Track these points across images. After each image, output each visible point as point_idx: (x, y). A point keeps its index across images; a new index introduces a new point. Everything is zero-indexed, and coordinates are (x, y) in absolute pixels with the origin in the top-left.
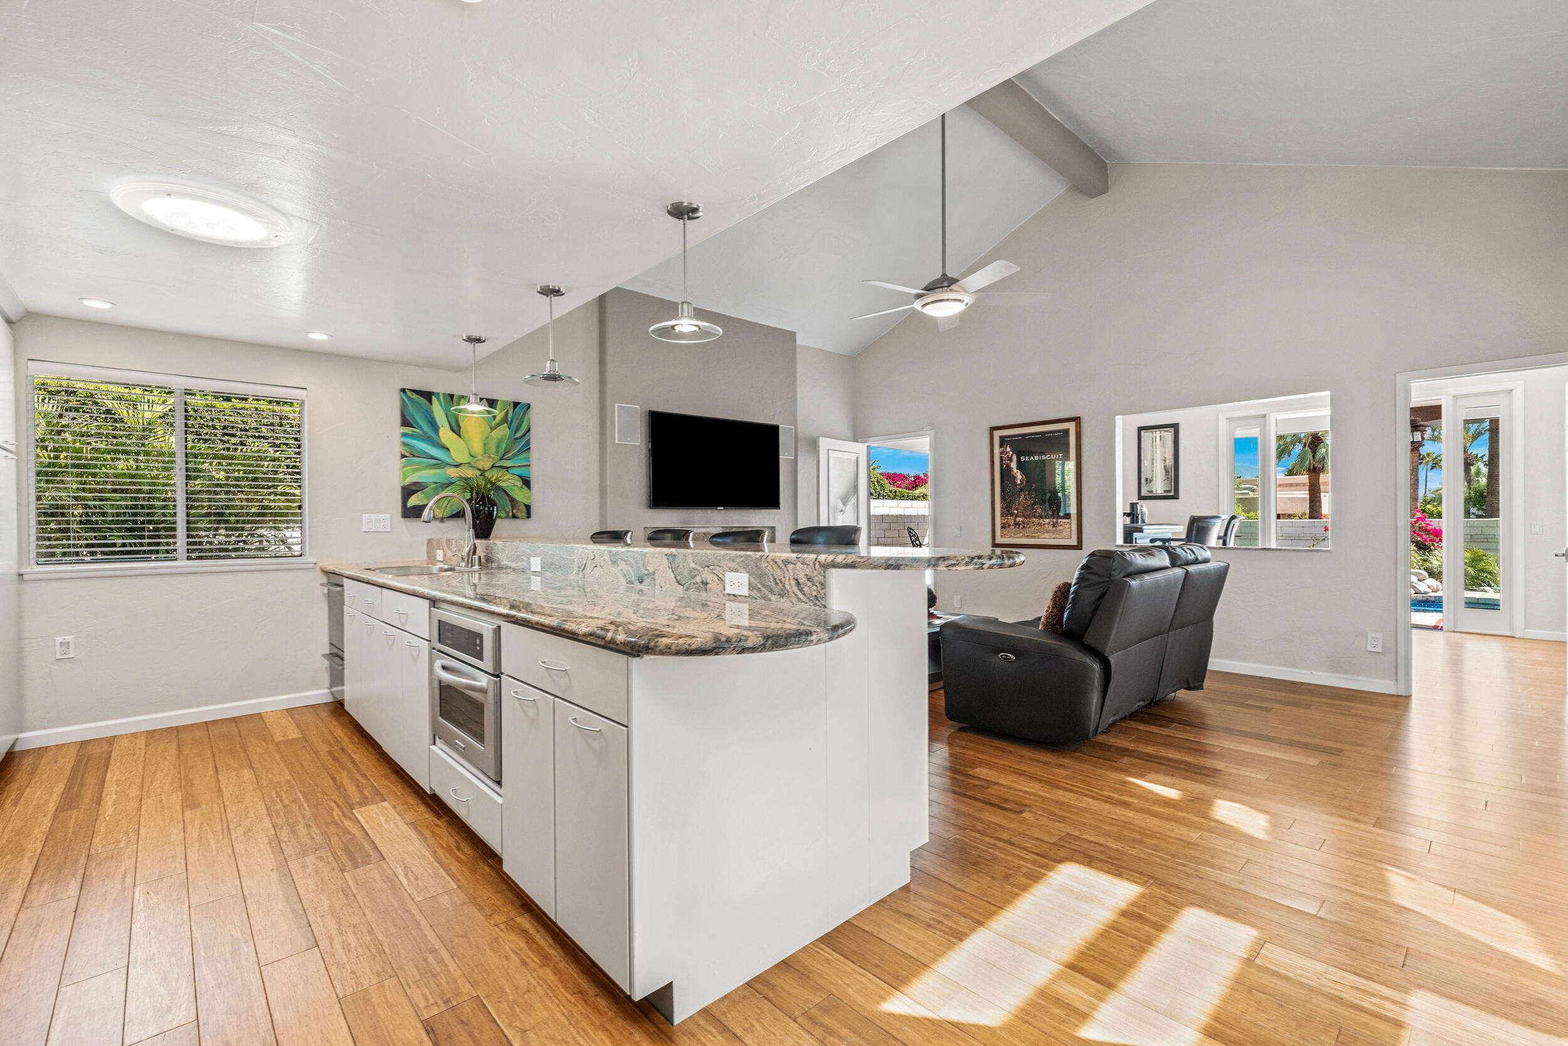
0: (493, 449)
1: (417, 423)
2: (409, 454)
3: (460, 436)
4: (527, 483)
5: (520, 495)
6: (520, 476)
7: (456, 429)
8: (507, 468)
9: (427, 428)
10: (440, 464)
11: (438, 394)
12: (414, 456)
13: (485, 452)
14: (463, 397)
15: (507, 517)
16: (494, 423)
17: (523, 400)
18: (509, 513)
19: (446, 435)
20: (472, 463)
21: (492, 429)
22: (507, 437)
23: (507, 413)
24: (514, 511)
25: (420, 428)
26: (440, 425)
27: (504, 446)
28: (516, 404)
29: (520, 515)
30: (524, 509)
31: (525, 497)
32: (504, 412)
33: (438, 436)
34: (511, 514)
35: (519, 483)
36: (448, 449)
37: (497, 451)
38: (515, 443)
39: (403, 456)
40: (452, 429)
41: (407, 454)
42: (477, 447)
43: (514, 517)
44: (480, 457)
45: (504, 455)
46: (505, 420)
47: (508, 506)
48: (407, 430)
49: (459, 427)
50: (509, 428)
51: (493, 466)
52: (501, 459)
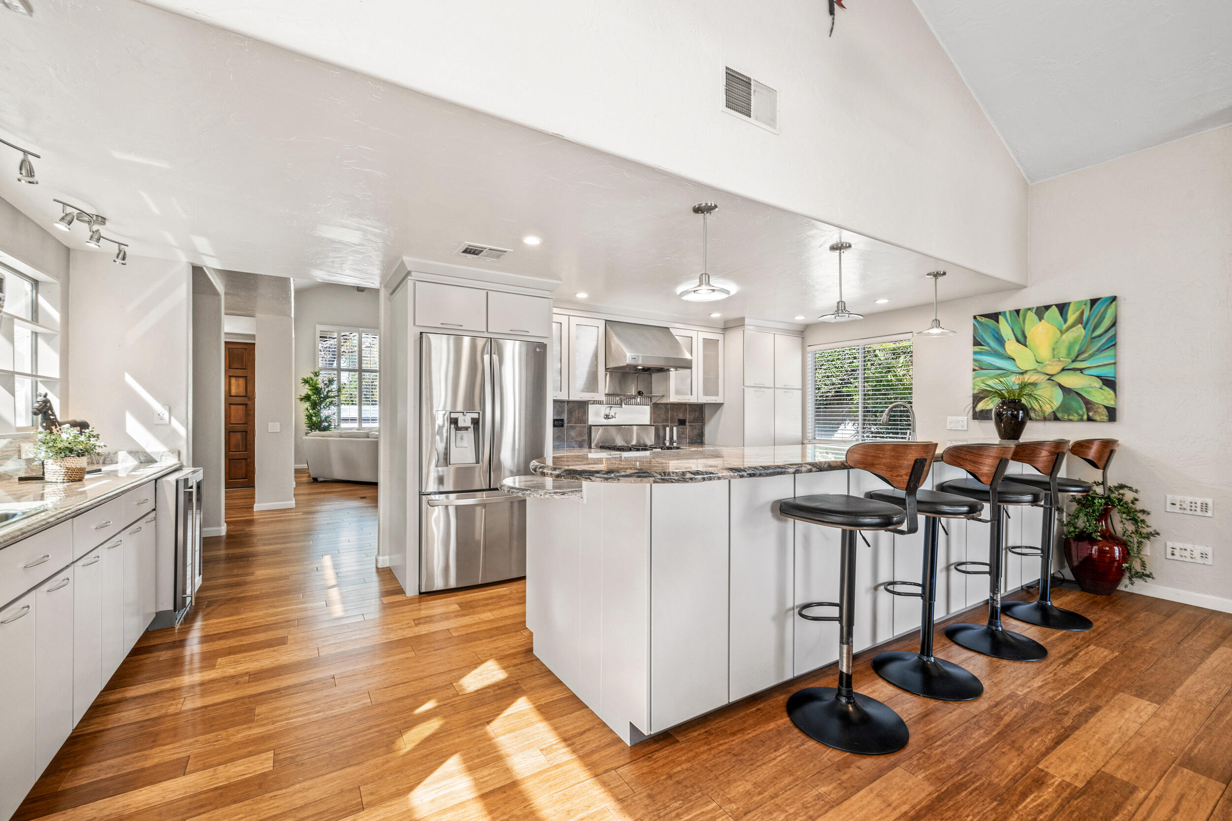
0: (1063, 352)
1: (985, 341)
2: (979, 367)
3: (1026, 346)
4: (1110, 383)
5: (1101, 397)
6: (1098, 377)
7: (1022, 340)
8: (1081, 370)
9: (994, 344)
10: (1006, 373)
11: (1005, 313)
12: (982, 369)
13: (1054, 356)
14: (1029, 309)
15: (1081, 420)
16: (1065, 327)
17: (1105, 293)
18: (1082, 416)
19: (1012, 347)
20: (1039, 369)
21: (1062, 333)
22: (1082, 338)
23: (1082, 313)
24: (1090, 414)
25: (988, 345)
26: (1006, 339)
27: (1077, 348)
28: (1093, 302)
29: (1097, 418)
30: (1105, 412)
31: (1106, 398)
32: (1078, 313)
33: (1004, 349)
34: (1085, 417)
35: (1098, 383)
36: (1014, 359)
37: (1069, 354)
38: (1091, 342)
39: (974, 370)
40: (1018, 341)
41: (977, 368)
42: (1045, 353)
43: (1090, 419)
44: (1047, 363)
45: (1077, 357)
46: (1079, 320)
47: (1081, 408)
48: (977, 348)
49: (1025, 337)
50: (1084, 328)
51: (1063, 370)
52: (1073, 361)
